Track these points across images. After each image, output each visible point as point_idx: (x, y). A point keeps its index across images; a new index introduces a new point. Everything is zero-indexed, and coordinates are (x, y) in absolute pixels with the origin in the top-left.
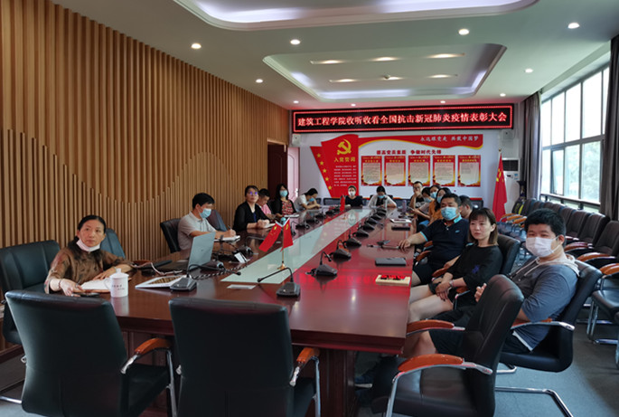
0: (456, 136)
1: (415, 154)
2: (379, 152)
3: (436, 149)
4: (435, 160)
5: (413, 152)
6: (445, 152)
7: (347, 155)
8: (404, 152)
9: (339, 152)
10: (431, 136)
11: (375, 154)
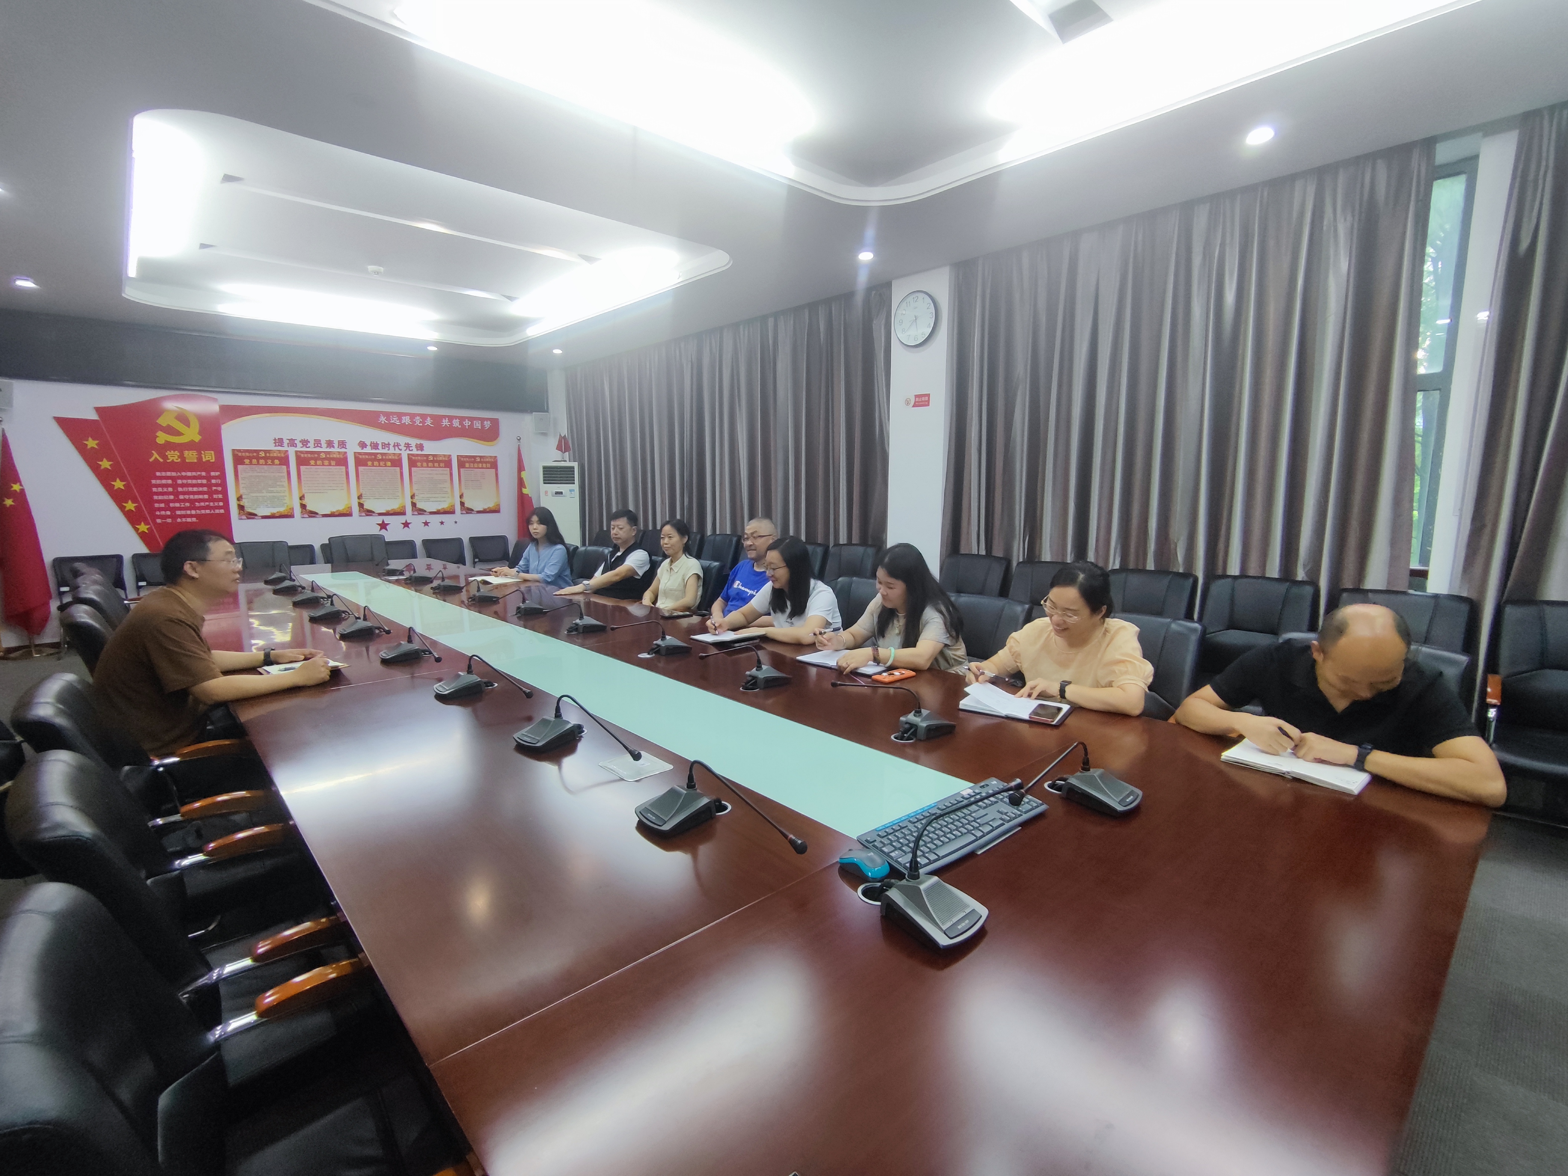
0: (451, 418)
1: (368, 450)
2: (279, 442)
3: (414, 442)
4: (412, 463)
5: (363, 445)
6: (432, 448)
7: (190, 446)
8: (342, 444)
9: (162, 438)
10: (400, 415)
11: (271, 447)
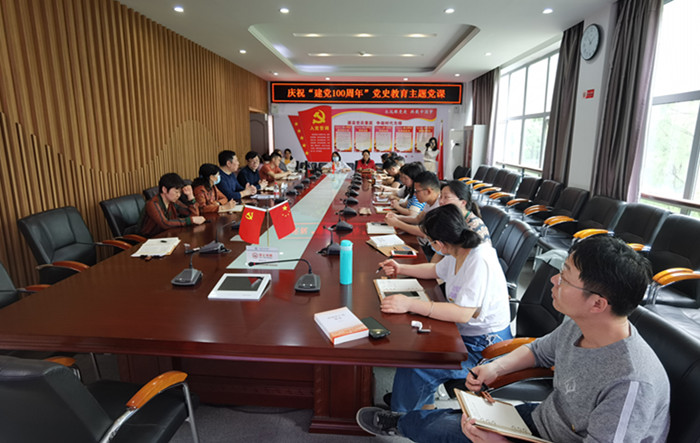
0: (415, 110)
1: (380, 125)
2: (349, 123)
3: (398, 121)
4: (396, 131)
5: (378, 123)
6: (406, 123)
7: (322, 124)
8: (371, 123)
10: (394, 110)
11: (346, 124)
